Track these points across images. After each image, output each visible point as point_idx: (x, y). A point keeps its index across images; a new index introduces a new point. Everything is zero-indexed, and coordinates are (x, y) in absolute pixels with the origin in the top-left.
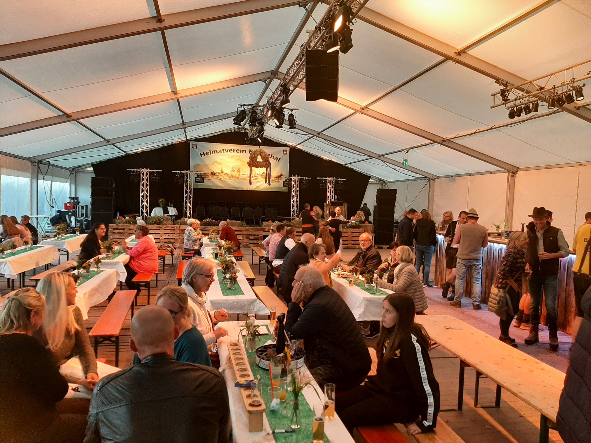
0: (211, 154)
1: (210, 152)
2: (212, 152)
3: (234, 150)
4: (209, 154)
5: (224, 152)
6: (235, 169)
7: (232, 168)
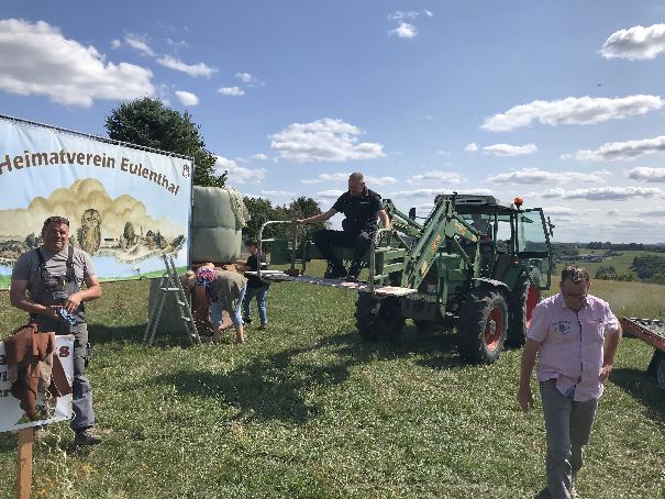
0: (28, 165)
1: (27, 157)
2: (34, 156)
3: (89, 157)
4: (24, 164)
5: (63, 162)
6: (89, 224)
7: (83, 220)
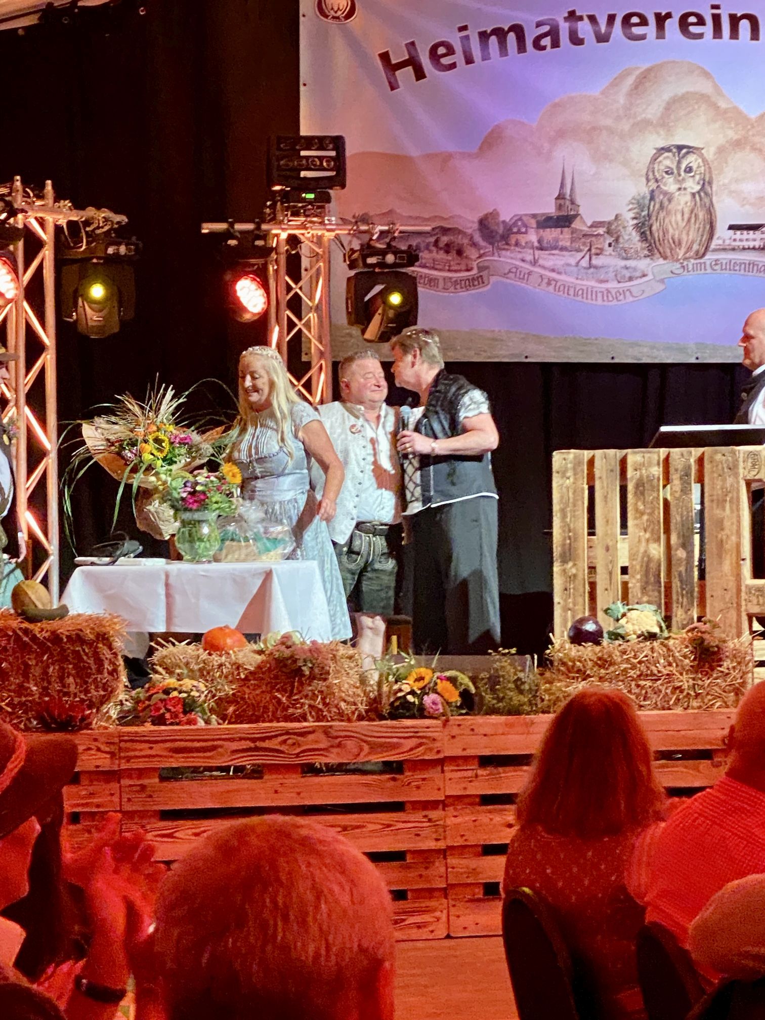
1: (465, 41)
2: (484, 36)
7: (650, 175)
